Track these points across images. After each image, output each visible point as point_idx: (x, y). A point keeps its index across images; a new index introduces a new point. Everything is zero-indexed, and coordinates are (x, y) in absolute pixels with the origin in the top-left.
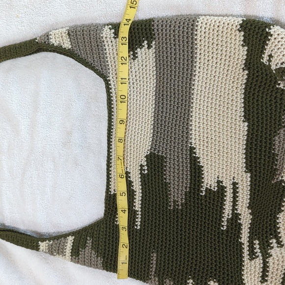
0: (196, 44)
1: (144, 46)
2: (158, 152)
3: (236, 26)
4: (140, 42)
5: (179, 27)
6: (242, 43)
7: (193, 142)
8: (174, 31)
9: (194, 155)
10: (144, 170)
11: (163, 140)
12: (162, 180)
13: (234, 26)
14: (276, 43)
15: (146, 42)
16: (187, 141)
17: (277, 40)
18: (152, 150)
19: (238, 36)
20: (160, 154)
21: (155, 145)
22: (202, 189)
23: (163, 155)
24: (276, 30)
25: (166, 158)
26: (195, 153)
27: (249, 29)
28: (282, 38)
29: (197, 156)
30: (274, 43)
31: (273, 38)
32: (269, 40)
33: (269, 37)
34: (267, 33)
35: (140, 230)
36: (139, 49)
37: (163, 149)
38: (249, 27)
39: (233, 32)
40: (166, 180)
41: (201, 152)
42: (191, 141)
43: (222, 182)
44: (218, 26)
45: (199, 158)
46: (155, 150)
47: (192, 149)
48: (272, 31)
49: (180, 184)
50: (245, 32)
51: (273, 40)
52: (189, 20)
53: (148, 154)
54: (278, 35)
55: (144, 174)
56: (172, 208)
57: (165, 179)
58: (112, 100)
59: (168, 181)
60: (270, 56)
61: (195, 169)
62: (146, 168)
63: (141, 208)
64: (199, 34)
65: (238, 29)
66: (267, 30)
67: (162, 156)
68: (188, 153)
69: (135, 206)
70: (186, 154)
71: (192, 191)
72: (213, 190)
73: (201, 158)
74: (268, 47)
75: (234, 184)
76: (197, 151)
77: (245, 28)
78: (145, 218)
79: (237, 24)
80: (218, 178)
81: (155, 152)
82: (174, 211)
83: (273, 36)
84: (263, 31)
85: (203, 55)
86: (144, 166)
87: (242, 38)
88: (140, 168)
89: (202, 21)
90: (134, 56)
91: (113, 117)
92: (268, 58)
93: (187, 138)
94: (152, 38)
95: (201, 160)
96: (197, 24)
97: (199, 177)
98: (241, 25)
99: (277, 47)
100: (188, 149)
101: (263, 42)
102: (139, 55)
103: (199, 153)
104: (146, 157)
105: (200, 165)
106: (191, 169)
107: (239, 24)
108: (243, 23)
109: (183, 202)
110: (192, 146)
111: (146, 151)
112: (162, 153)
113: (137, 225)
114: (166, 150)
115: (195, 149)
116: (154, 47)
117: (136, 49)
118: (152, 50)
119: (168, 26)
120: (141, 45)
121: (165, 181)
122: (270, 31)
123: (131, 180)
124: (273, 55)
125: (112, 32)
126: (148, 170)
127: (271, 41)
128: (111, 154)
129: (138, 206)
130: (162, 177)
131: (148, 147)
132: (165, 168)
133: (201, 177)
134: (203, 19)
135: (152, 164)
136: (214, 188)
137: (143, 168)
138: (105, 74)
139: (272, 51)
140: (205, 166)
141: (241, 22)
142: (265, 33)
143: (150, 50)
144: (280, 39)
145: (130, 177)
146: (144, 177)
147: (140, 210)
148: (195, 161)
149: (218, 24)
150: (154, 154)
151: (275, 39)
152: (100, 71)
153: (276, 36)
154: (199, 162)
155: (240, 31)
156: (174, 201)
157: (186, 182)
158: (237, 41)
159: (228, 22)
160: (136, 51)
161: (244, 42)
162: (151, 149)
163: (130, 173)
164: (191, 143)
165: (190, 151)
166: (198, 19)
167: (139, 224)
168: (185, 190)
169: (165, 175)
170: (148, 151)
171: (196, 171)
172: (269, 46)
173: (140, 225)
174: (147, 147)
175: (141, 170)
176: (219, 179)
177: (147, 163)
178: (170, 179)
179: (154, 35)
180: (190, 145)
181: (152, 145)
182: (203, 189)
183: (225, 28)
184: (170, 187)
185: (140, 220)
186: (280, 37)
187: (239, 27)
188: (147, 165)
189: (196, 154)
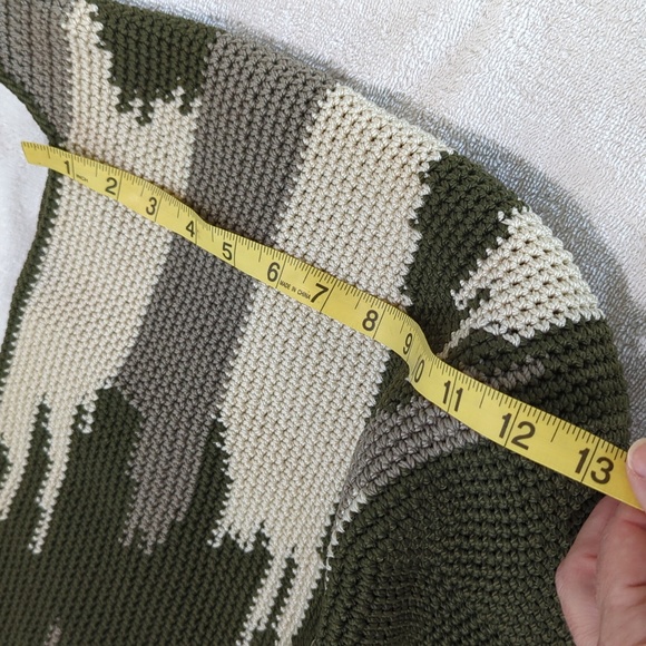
0: (303, 160)
1: (174, 99)
2: (131, 396)
3: (420, 163)
4: (168, 82)
5: (272, 92)
6: (413, 215)
7: (226, 411)
8: (256, 97)
9: (218, 445)
10: (84, 423)
11: (155, 372)
12: (121, 469)
13: (416, 159)
14: (514, 265)
15: (181, 91)
16: (210, 403)
17: (520, 258)
18: (117, 384)
19: (411, 193)
20: (133, 403)
21: (132, 373)
22: (214, 532)
23: (140, 409)
24: (524, 224)
25: (144, 421)
26: (222, 441)
27: (451, 189)
28: (535, 257)
29: (224, 449)
30: (506, 262)
31: (508, 246)
32: (496, 247)
33: (500, 240)
34: (497, 223)
35: (40, 557)
36: (159, 102)
37: (144, 394)
38: (453, 184)
39: (404, 175)
40: (132, 474)
41: (239, 444)
42: (219, 407)
43: (267, 540)
44: (373, 140)
45: (227, 456)
46: (124, 387)
47: (216, 429)
48: (512, 225)
49: (164, 497)
50: (434, 190)
51: (507, 253)
52: (304, 84)
53: (106, 387)
54: (527, 242)
55: (81, 433)
56: (126, 544)
57: (130, 469)
58: (57, 207)
59: (135, 477)
60: (483, 294)
61: (210, 477)
62: (90, 419)
63: (55, 507)
64: (318, 138)
65: (421, 174)
66: (501, 215)
67: (137, 412)
68: (205, 434)
69: (41, 496)
70: (197, 435)
71: (190, 526)
72: (241, 546)
73: (232, 459)
74: (486, 268)
75: (291, 563)
76: (229, 438)
77: (441, 180)
78: (56, 535)
79: (424, 156)
80: (262, 525)
81: (124, 393)
82: (130, 553)
83: (511, 240)
84: (486, 212)
85: (309, 198)
86: (86, 413)
87: (419, 203)
88: (75, 412)
89: (337, 101)
90: (145, 114)
91: (45, 250)
92: (473, 295)
93: (211, 394)
94: (197, 85)
95: (232, 462)
96: (320, 104)
97: (214, 500)
98: (434, 168)
99: (513, 278)
100: (208, 423)
101: (477, 244)
102: (156, 116)
103: (232, 443)
104: (100, 392)
105: (227, 474)
106: (200, 473)
107: (429, 160)
108: (440, 162)
109: (160, 542)
110: (220, 420)
111: (103, 377)
112: (140, 405)
113: (34, 543)
114: (152, 400)
115: (224, 429)
116: (196, 114)
117: (154, 99)
118: (189, 122)
119: (246, 74)
120: (168, 92)
121: (127, 473)
122: (508, 221)
123: (48, 429)
124: (492, 294)
125: (95, 30)
126: (93, 426)
127: (499, 250)
128: (13, 344)
129: (48, 498)
130: (124, 460)
131: (111, 371)
132: (135, 445)
133: (221, 503)
134: (342, 98)
135: (107, 416)
136: (245, 545)
137: (84, 417)
138: (58, 129)
139: (494, 281)
140: (239, 482)
141: (437, 158)
142: (492, 220)
143: (186, 119)
144: (527, 258)
145: (46, 421)
146: (80, 440)
147: (51, 511)
148: (215, 458)
149: (374, 133)
150: (121, 396)
151: (515, 250)
152: (46, 114)
153: (520, 244)
154: (226, 466)
155: (423, 181)
156: (137, 531)
157: (180, 497)
158: (405, 205)
159: (405, 140)
160: (152, 104)
161: (420, 217)
162: (116, 379)
163: (49, 411)
164: (218, 414)
165: (211, 431)
166: (328, 92)
167: (41, 542)
168: (172, 516)
169: (132, 459)
170: (108, 381)
171: (212, 483)
172: (489, 264)
173: (43, 547)
174: (109, 368)
175: (77, 418)
176: (263, 531)
177: (98, 408)
178: (141, 475)
179: (205, 81)
180: (213, 417)
181: (123, 368)
182: (219, 534)
183: (389, 154)
184: (136, 493)
185: (44, 534)
186: (531, 252)
187: (425, 167)
188: (95, 414)
189: (224, 445)
